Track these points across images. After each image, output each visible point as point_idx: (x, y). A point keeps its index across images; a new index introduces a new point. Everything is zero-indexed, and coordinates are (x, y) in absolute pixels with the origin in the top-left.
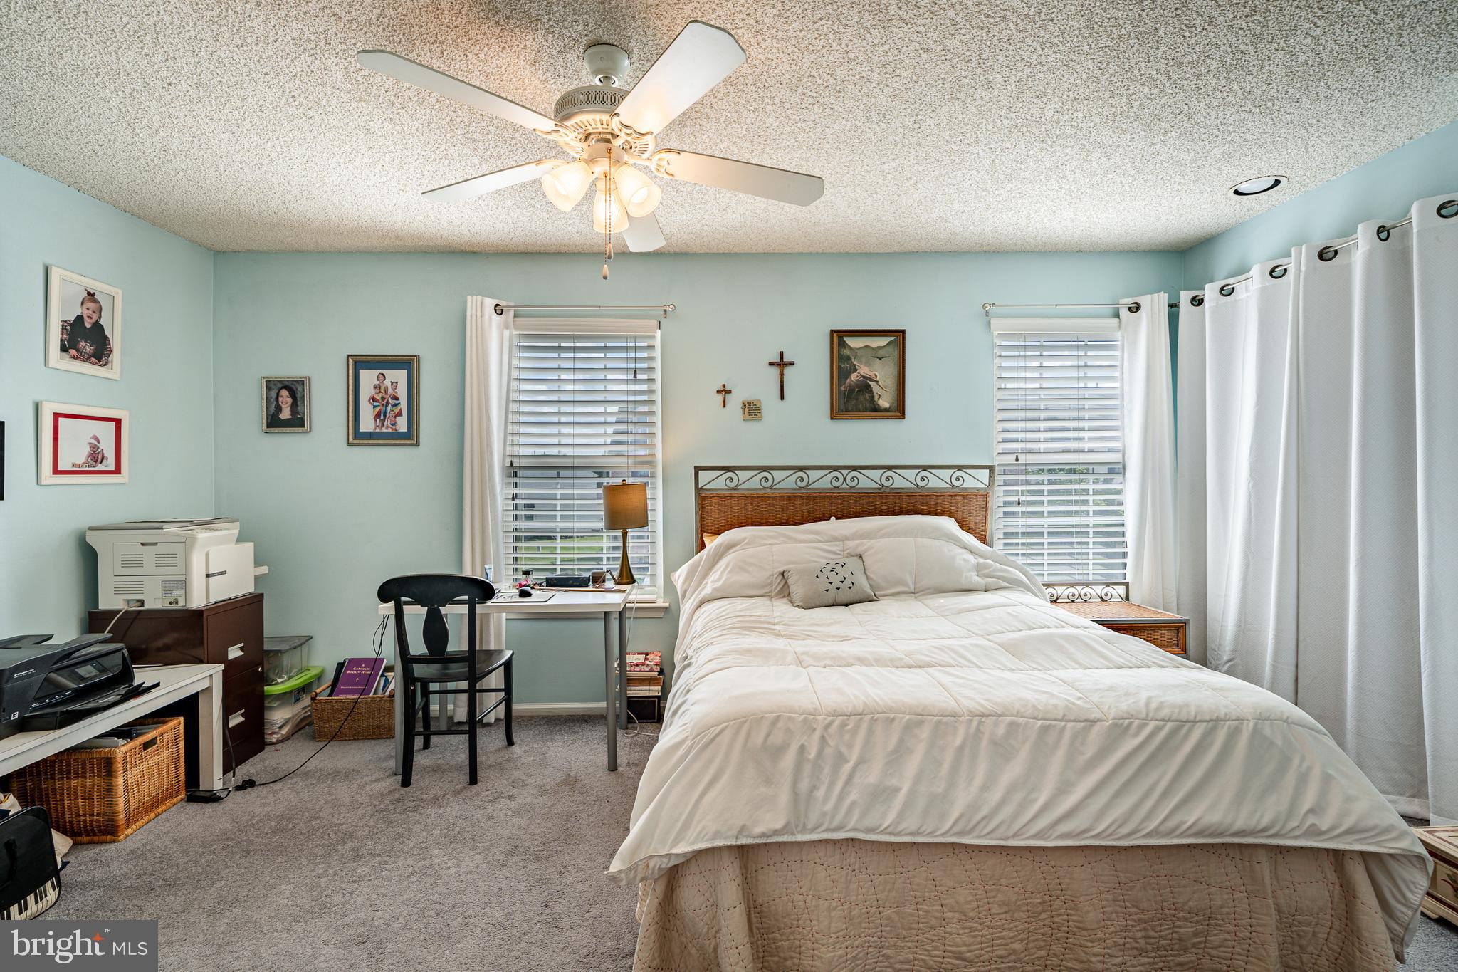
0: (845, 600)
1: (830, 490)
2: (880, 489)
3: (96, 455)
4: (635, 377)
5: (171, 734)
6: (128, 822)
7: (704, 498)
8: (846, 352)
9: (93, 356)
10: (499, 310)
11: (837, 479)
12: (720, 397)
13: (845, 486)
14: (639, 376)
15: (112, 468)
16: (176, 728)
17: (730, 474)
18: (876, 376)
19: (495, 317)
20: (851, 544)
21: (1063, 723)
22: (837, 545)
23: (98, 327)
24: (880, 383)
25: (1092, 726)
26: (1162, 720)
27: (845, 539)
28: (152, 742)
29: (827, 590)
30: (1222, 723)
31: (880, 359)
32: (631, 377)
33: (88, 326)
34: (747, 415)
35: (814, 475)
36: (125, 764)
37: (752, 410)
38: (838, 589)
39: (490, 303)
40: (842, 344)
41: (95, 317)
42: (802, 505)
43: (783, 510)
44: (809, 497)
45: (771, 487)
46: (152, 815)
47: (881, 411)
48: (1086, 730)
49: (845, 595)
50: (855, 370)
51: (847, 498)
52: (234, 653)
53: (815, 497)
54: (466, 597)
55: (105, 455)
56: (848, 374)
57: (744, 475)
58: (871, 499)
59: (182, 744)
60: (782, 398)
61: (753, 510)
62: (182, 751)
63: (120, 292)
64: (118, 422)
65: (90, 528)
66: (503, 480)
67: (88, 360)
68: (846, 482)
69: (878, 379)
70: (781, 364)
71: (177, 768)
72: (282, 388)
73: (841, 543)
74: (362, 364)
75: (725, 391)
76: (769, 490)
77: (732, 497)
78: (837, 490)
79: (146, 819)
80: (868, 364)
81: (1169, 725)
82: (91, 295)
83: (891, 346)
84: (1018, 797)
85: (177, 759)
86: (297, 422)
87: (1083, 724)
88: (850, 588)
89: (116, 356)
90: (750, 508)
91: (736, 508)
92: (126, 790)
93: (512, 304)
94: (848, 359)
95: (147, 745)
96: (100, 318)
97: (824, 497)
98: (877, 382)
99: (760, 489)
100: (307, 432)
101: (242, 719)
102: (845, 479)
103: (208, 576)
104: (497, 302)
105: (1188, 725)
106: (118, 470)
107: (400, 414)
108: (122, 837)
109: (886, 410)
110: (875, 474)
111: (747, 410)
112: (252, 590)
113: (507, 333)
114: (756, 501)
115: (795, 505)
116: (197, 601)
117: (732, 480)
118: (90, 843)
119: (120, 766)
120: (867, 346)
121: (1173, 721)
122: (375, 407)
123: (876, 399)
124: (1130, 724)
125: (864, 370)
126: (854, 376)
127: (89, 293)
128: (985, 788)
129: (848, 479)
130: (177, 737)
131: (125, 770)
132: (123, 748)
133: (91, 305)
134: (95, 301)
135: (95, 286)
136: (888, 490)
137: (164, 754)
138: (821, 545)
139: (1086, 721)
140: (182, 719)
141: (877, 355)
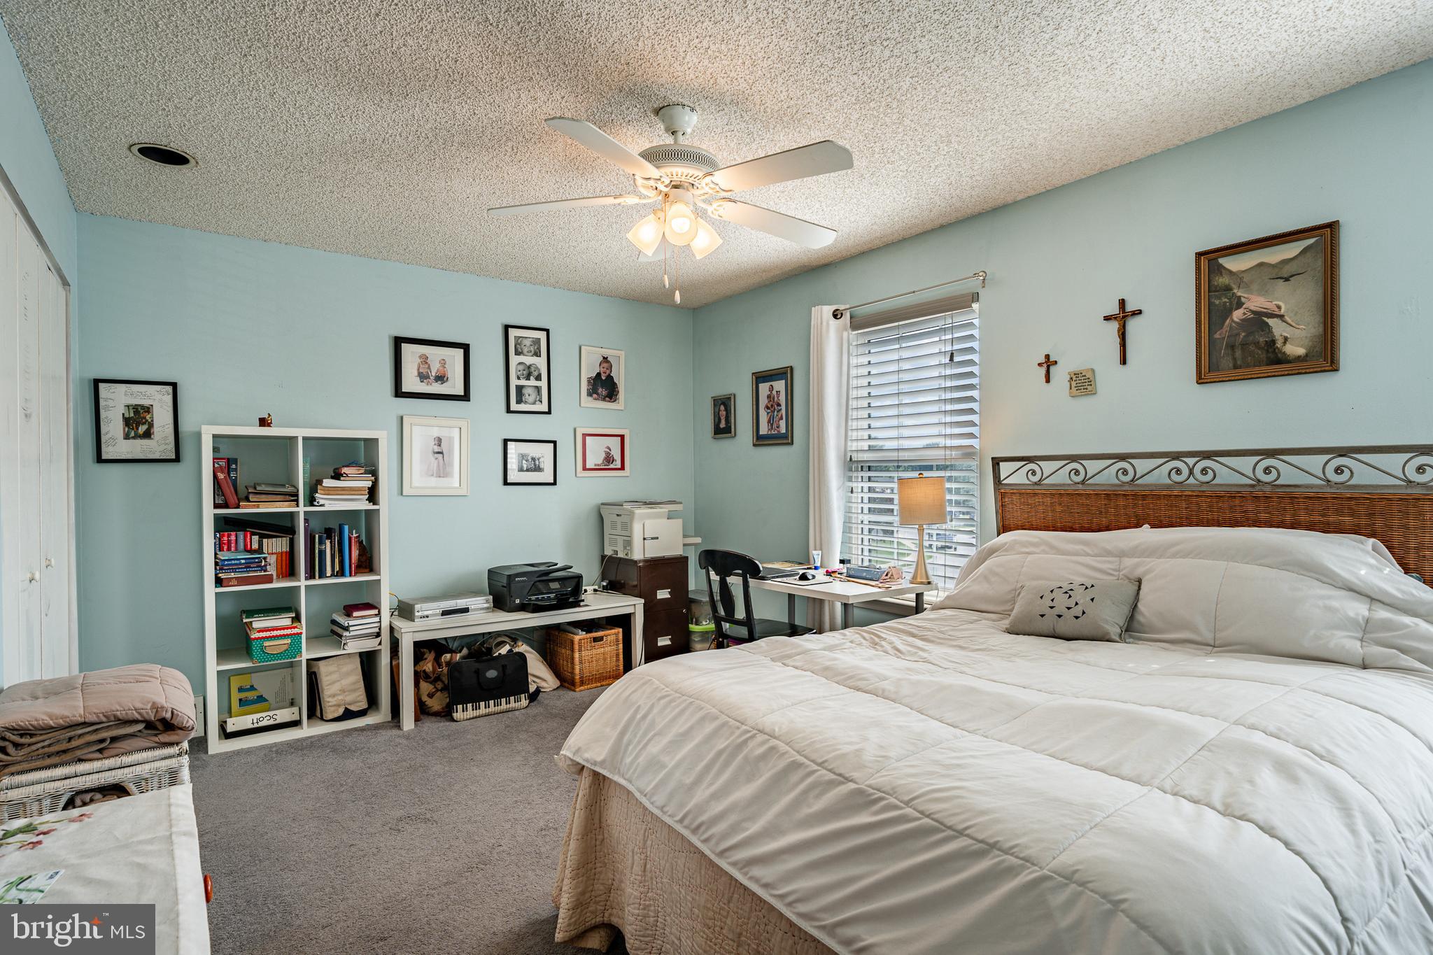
0: (1069, 633)
1: (1168, 487)
2: (1253, 486)
3: (609, 459)
4: (951, 359)
5: (613, 638)
6: (582, 683)
7: (1003, 495)
8: (1222, 280)
9: (607, 397)
10: (836, 315)
11: (1179, 471)
12: (1043, 370)
13: (1191, 480)
14: (956, 359)
15: (620, 467)
16: (617, 634)
17: (1032, 466)
18: (1279, 307)
19: (833, 322)
20: (1129, 562)
21: (816, 767)
22: (1109, 562)
23: (610, 378)
24: (1287, 318)
25: (843, 783)
26: (922, 812)
27: (1122, 554)
28: (601, 639)
29: (1042, 616)
30: (998, 852)
31: (1287, 279)
32: (947, 360)
33: (604, 378)
34: (1074, 389)
35: (1142, 466)
36: (580, 647)
37: (1083, 383)
38: (1060, 616)
39: (828, 310)
40: (1215, 269)
41: (608, 372)
42: (1125, 507)
43: (1101, 512)
44: (1135, 496)
45: (1083, 482)
46: (599, 684)
47: (1289, 362)
48: (831, 784)
49: (1064, 627)
50: (1240, 305)
51: (1194, 500)
52: (663, 594)
53: (1144, 497)
54: (740, 572)
55: (615, 458)
56: (1228, 312)
57: (1048, 467)
58: (1237, 502)
59: (621, 646)
60: (1124, 361)
61: (1062, 512)
62: (621, 651)
63: (623, 353)
64: (622, 437)
65: (603, 504)
66: (844, 474)
67: (604, 400)
68: (1193, 476)
69: (1282, 312)
70: (1123, 316)
71: (618, 660)
72: (721, 404)
73: (1117, 559)
74: (761, 379)
75: (1049, 363)
76: (1080, 486)
77: (1035, 494)
78: (1178, 488)
79: (595, 685)
80: (1263, 291)
81: (926, 820)
82: (605, 359)
83: (1308, 255)
84: (733, 818)
85: (617, 655)
86: (727, 430)
87: (834, 777)
88: (1077, 618)
89: (621, 395)
90: (1059, 509)
91: (1041, 508)
92: (581, 662)
93: (848, 306)
94: (1228, 289)
95: (596, 640)
96: (611, 372)
97: (1158, 497)
98: (1281, 317)
99: (1069, 485)
100: (733, 437)
101: (669, 643)
102: (1191, 472)
103: (644, 539)
104: (835, 307)
105: (950, 833)
106: (623, 468)
107: (781, 418)
108: (577, 690)
109: (1299, 359)
110: (1245, 464)
111: (1074, 384)
112: (681, 553)
113: (845, 334)
114: (1065, 499)
115: (1117, 507)
116: (637, 555)
117: (1034, 473)
118: (568, 688)
119: (576, 647)
120: (1261, 265)
121: (932, 819)
122: (768, 413)
123: (1279, 344)
124: (881, 799)
125: (1255, 302)
126: (1237, 315)
127: (604, 358)
128: (715, 796)
129: (1197, 470)
130: (617, 640)
131: (580, 650)
132: (580, 636)
133: (605, 365)
134: (608, 362)
135: (606, 352)
136: (1268, 489)
137: (608, 649)
138: (1088, 560)
139: (840, 775)
140: (621, 630)
141: (1282, 273)
